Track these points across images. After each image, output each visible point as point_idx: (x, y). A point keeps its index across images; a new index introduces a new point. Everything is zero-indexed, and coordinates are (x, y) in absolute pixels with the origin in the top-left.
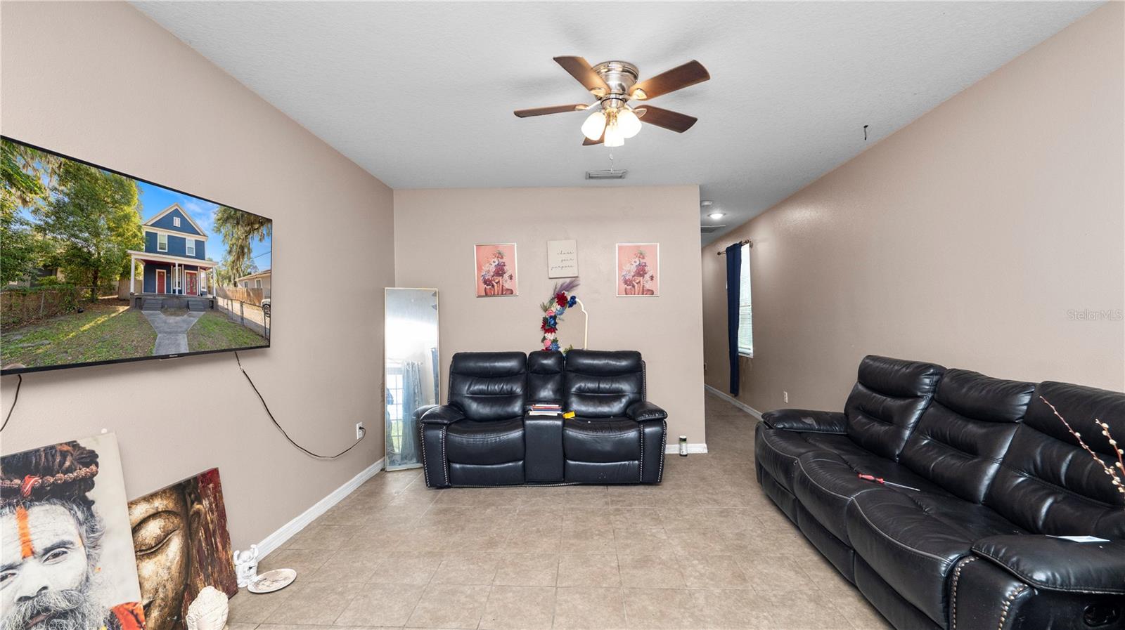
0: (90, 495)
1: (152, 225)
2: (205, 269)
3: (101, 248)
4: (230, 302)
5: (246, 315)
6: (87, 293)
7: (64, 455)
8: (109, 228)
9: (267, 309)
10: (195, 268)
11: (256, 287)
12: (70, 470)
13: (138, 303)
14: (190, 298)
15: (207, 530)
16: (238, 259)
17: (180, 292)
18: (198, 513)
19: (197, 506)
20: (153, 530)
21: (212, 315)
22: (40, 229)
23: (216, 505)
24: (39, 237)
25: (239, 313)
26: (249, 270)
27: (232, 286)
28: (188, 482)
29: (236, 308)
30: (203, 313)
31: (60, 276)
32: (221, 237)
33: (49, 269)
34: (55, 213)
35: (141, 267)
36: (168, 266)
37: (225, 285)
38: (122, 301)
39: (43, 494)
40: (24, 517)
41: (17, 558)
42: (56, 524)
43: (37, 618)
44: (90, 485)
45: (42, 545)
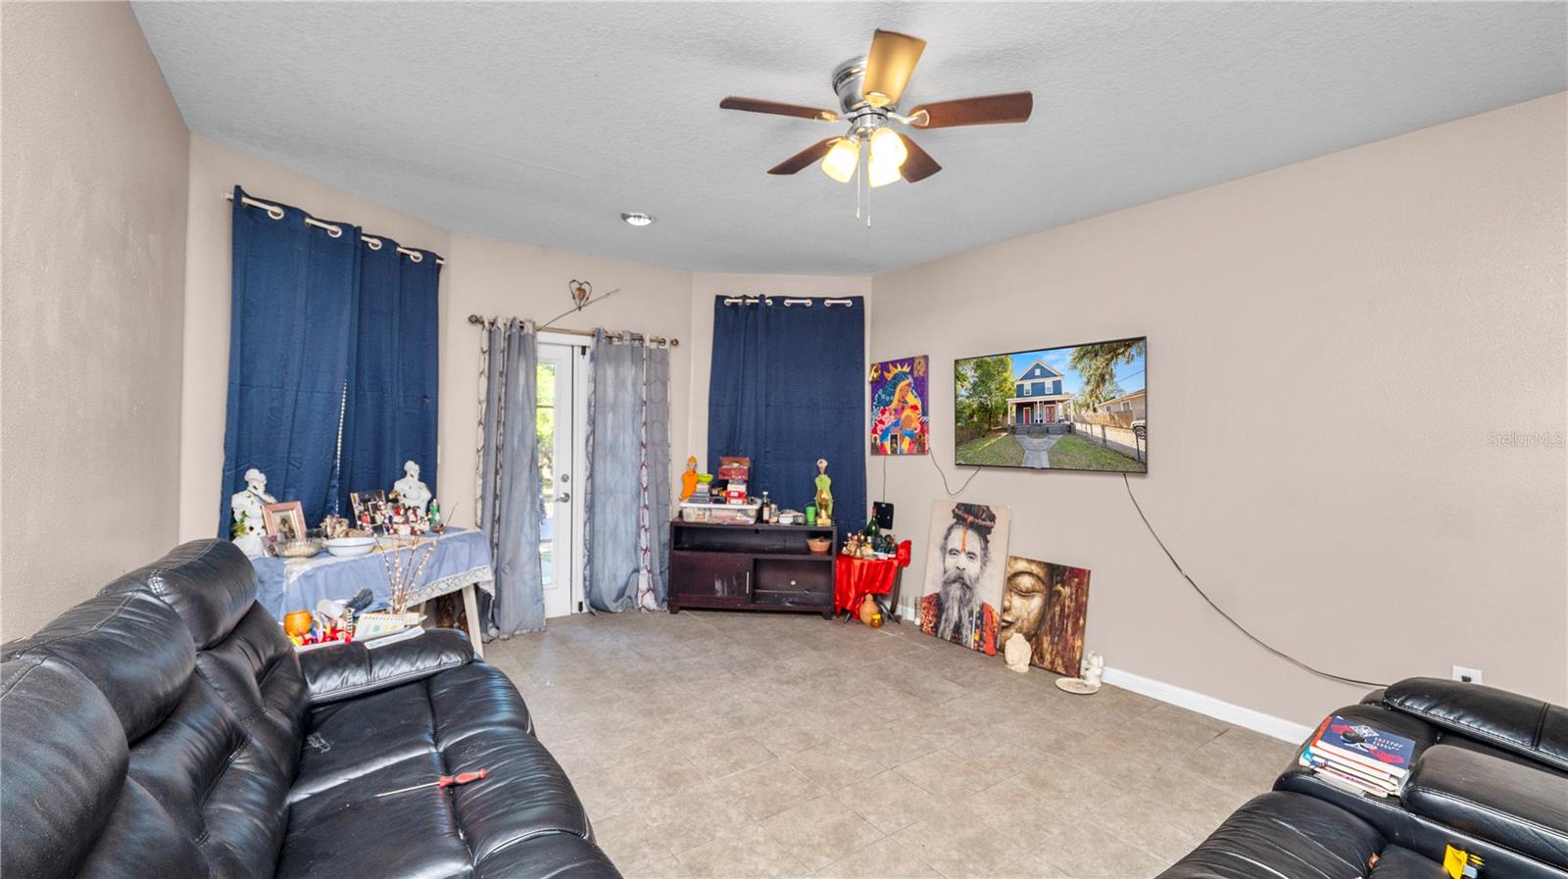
0: (989, 537)
1: (1021, 379)
2: (1062, 401)
3: (991, 401)
4: (1089, 426)
5: (1108, 437)
6: (986, 426)
7: (984, 511)
8: (997, 389)
9: (1141, 432)
10: (1053, 402)
11: (1122, 409)
12: (983, 520)
13: (1013, 430)
14: (1050, 425)
15: (1062, 610)
16: (1098, 386)
17: (1041, 421)
18: (1059, 593)
19: (1059, 587)
20: (1026, 582)
21: (1070, 438)
22: (968, 397)
23: (1076, 598)
24: (967, 401)
25: (1101, 436)
26: (1112, 395)
27: (1090, 412)
28: (1059, 566)
29: (1097, 431)
30: (1060, 436)
31: (975, 419)
32: (1078, 372)
33: (971, 416)
34: (973, 388)
35: (1014, 408)
36: (1031, 405)
37: (1083, 412)
38: (1004, 430)
39: (972, 526)
40: (965, 533)
41: (960, 548)
42: (973, 542)
43: (959, 579)
44: (990, 533)
45: (968, 549)
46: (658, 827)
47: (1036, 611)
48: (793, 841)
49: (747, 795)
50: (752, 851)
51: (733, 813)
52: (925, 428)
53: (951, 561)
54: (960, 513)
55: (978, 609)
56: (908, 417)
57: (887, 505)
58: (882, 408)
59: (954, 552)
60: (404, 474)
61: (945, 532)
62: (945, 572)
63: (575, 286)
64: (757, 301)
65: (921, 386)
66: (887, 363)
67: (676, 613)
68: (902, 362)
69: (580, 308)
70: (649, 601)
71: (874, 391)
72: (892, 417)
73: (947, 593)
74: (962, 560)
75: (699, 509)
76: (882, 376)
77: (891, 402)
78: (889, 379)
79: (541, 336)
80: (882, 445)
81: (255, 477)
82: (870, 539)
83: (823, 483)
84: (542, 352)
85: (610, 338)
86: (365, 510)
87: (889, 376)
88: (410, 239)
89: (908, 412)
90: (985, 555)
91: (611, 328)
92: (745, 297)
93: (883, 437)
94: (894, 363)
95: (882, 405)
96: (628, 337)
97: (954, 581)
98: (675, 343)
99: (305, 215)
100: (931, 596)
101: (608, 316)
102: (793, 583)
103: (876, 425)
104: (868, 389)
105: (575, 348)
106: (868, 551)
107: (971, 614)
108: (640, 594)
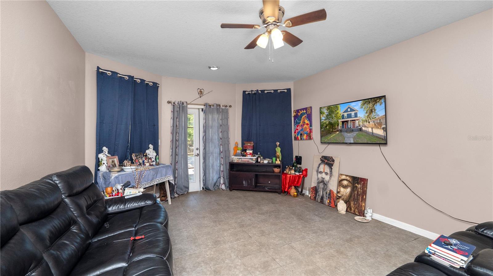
1: (343, 113)
2: (358, 120)
3: (333, 121)
4: (367, 128)
5: (374, 132)
6: (331, 130)
8: (335, 116)
9: (385, 130)
10: (355, 120)
11: (379, 122)
12: (330, 162)
13: (341, 131)
14: (353, 128)
15: (358, 193)
16: (370, 114)
17: (350, 127)
18: (357, 187)
19: (357, 185)
20: (345, 183)
21: (361, 133)
22: (325, 120)
23: (363, 188)
24: (325, 121)
25: (371, 131)
26: (375, 117)
27: (368, 123)
28: (356, 177)
29: (370, 130)
30: (357, 132)
31: (328, 128)
32: (363, 109)
33: (326, 127)
34: (327, 117)
35: (341, 123)
36: (347, 121)
37: (365, 123)
38: (338, 131)
39: (327, 164)
40: (324, 166)
41: (323, 171)
42: (327, 169)
43: (323, 181)
44: (332, 166)
45: (325, 171)
46: (208, 258)
47: (348, 193)
48: (249, 266)
49: (238, 249)
50: (235, 267)
51: (232, 255)
52: (311, 131)
53: (320, 176)
54: (323, 159)
55: (329, 192)
56: (305, 127)
57: (300, 157)
58: (297, 125)
59: (321, 172)
60: (149, 148)
61: (317, 166)
62: (318, 179)
63: (199, 90)
64: (256, 92)
65: (309, 117)
66: (298, 110)
67: (232, 191)
68: (303, 109)
69: (201, 97)
70: (223, 187)
71: (295, 119)
72: (301, 128)
73: (319, 186)
74: (324, 175)
75: (238, 158)
76: (297, 114)
77: (300, 122)
78: (299, 115)
79: (189, 106)
80: (298, 137)
81: (105, 149)
82: (293, 168)
83: (278, 150)
84: (189, 111)
85: (210, 106)
86: (137, 158)
87: (299, 114)
88: (149, 79)
89: (305, 126)
90: (331, 174)
91: (210, 102)
92: (252, 91)
93: (298, 134)
94: (301, 110)
95: (297, 124)
96: (215, 105)
97: (321, 182)
98: (230, 106)
99: (117, 73)
100: (313, 187)
101: (209, 99)
102: (269, 182)
103: (296, 131)
104: (293, 118)
105: (200, 109)
106: (293, 172)
107: (326, 193)
108: (221, 185)
